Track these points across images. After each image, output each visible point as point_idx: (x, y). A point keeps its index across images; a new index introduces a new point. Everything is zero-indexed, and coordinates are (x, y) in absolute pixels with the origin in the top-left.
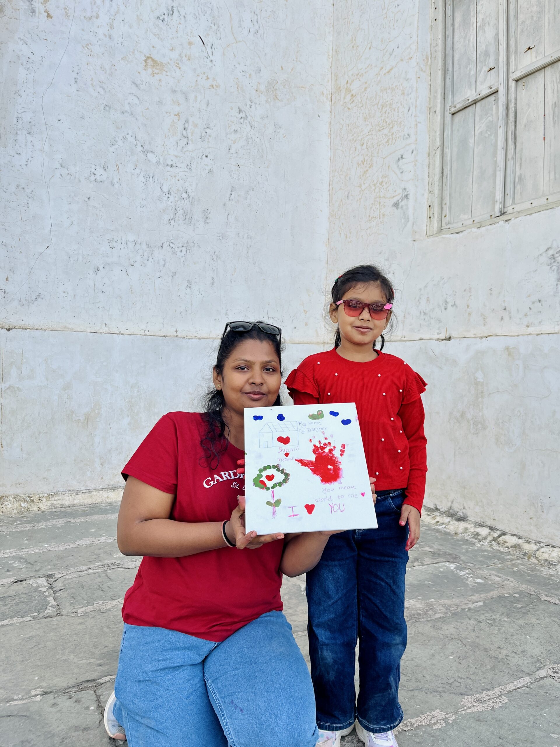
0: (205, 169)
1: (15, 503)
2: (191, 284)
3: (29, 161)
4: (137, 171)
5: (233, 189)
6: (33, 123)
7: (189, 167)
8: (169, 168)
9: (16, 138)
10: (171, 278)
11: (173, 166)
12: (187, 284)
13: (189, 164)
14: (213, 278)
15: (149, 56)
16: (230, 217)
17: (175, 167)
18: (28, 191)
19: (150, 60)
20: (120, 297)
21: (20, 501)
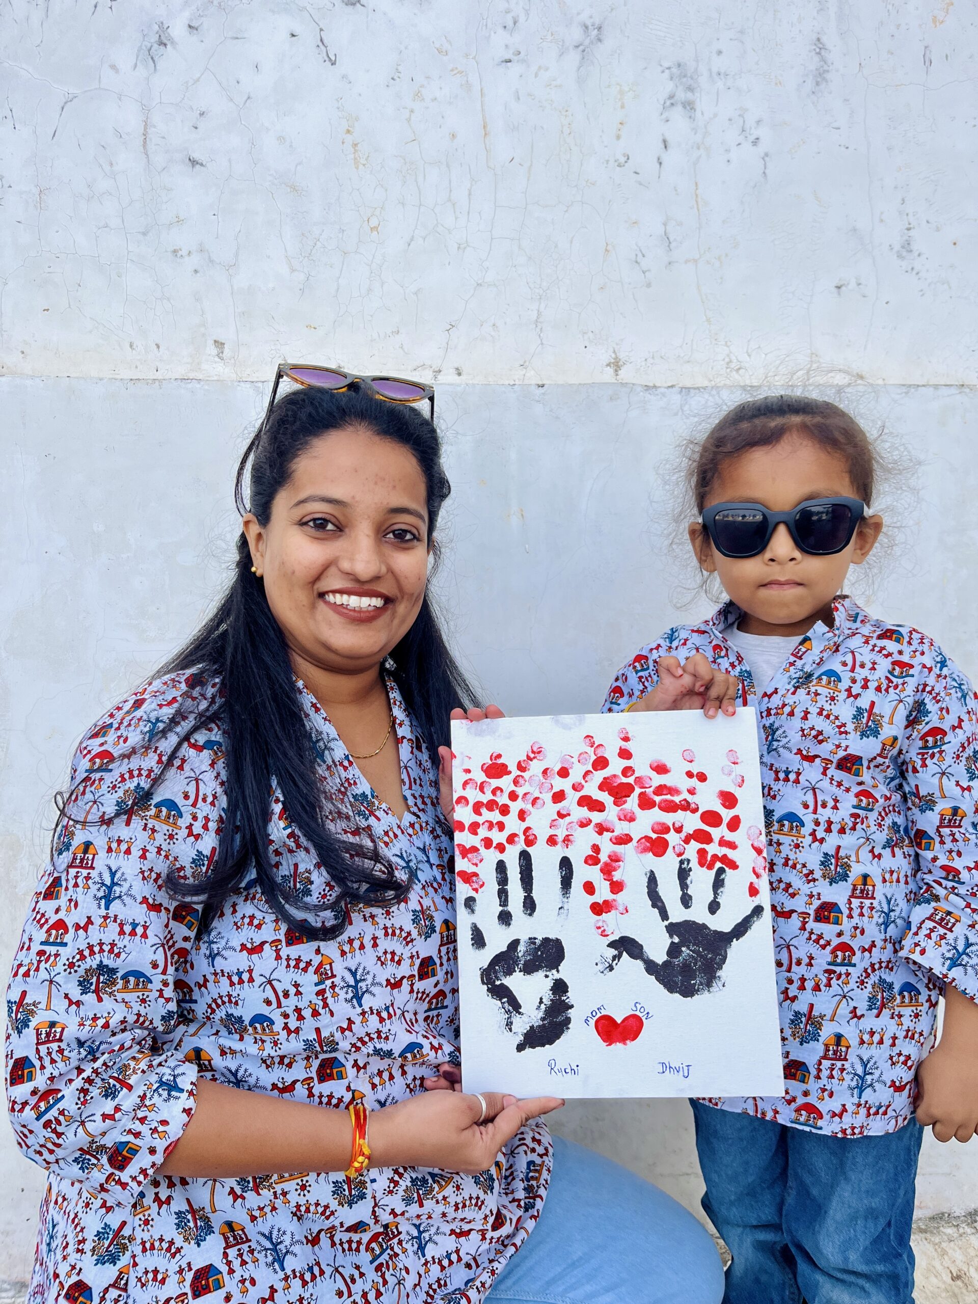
2: (690, 89)
10: (573, 57)
12: (670, 86)
14: (819, 47)
20: (294, 189)
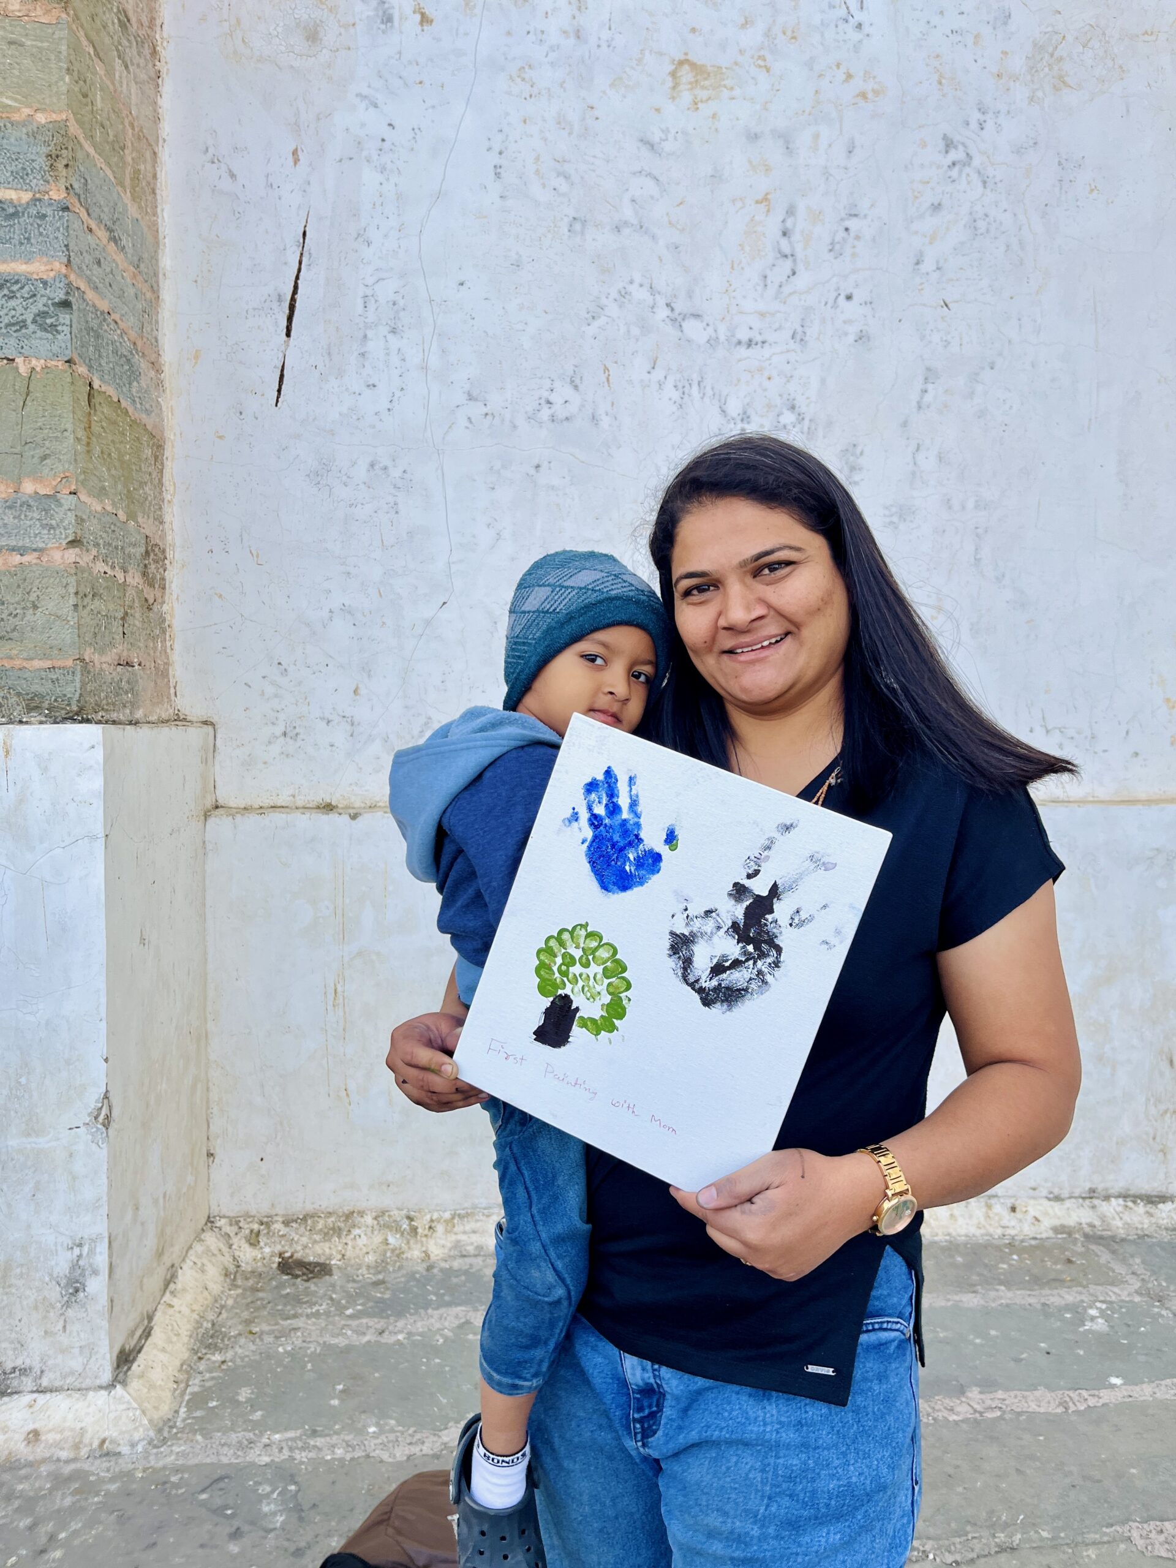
0: (846, 334)
1: (376, 1233)
3: (395, 399)
4: (658, 374)
5: (930, 375)
6: (401, 303)
7: (799, 337)
8: (743, 351)
9: (362, 351)
11: (754, 343)
13: (799, 330)
15: (683, 57)
16: (920, 457)
17: (760, 345)
18: (396, 473)
19: (686, 67)
21: (388, 1227)
